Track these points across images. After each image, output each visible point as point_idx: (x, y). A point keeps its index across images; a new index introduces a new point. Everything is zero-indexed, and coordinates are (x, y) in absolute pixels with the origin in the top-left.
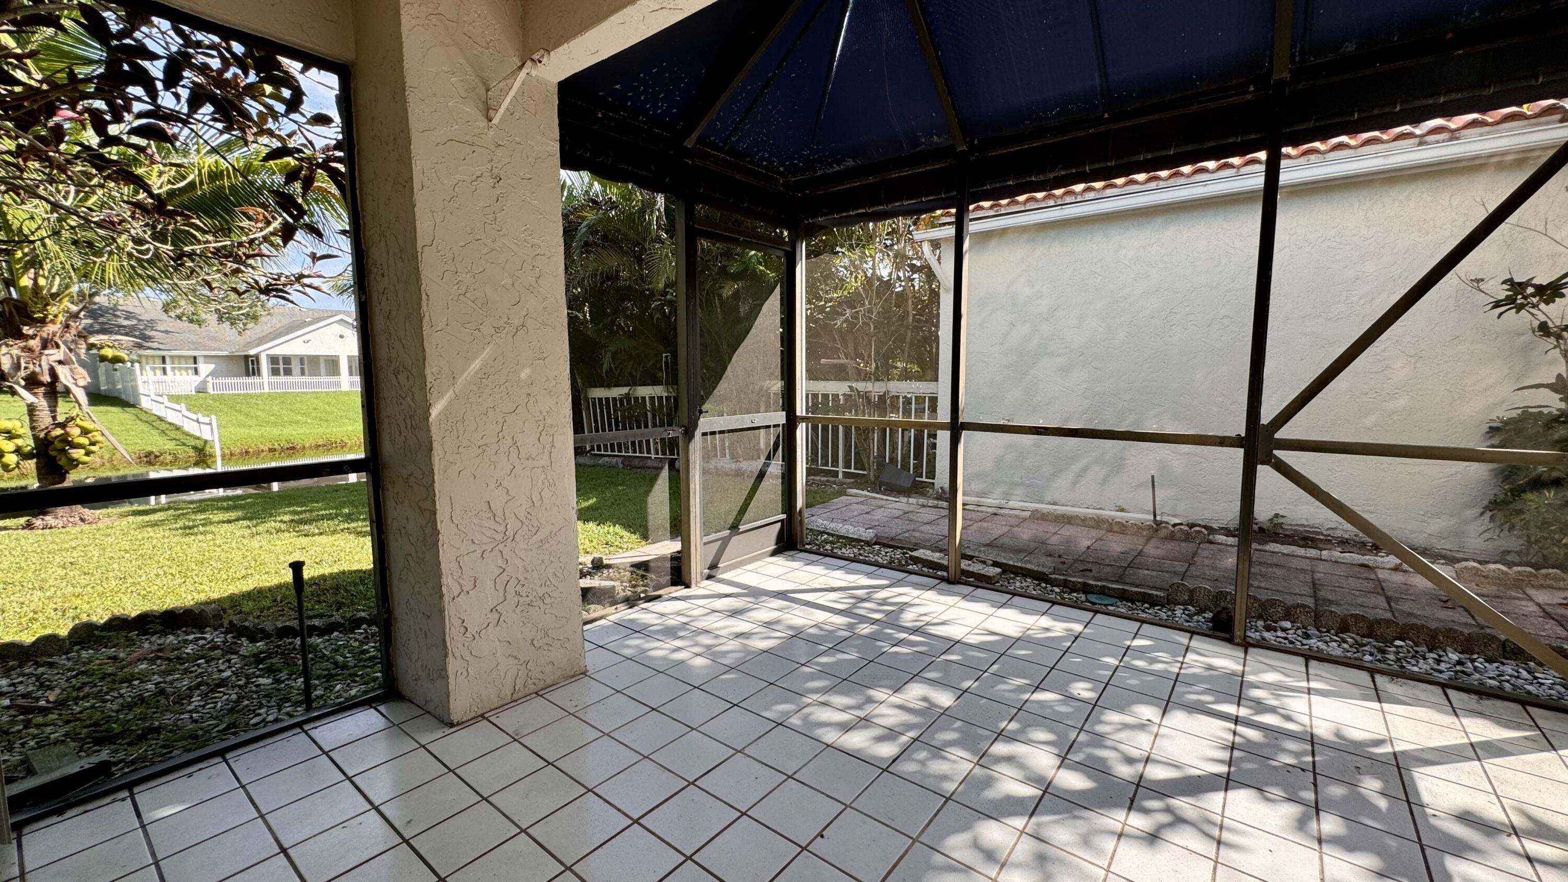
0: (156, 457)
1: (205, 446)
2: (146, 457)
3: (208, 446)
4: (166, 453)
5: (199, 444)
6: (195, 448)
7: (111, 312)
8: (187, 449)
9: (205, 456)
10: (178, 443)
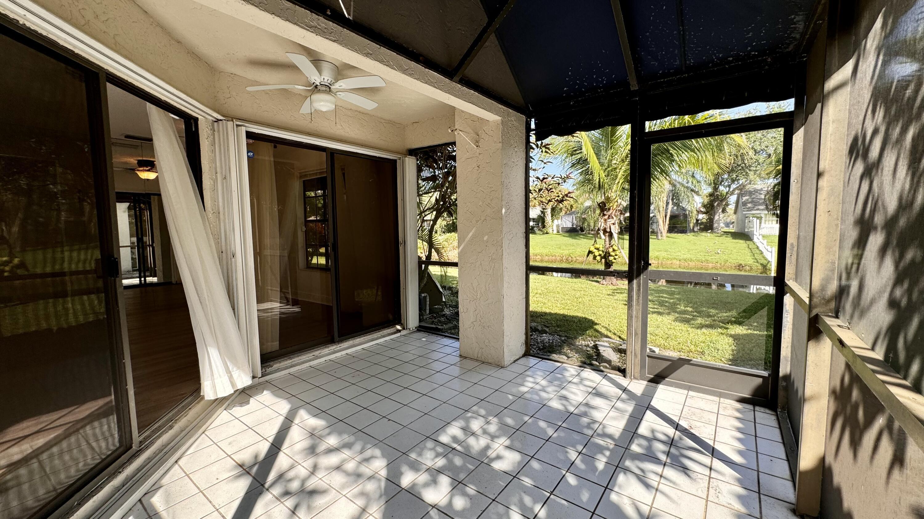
0: (743, 267)
1: (767, 264)
2: (739, 266)
3: (769, 264)
4: (747, 265)
5: (765, 262)
6: (762, 264)
7: (759, 192)
8: (758, 264)
9: (766, 269)
10: (756, 261)
